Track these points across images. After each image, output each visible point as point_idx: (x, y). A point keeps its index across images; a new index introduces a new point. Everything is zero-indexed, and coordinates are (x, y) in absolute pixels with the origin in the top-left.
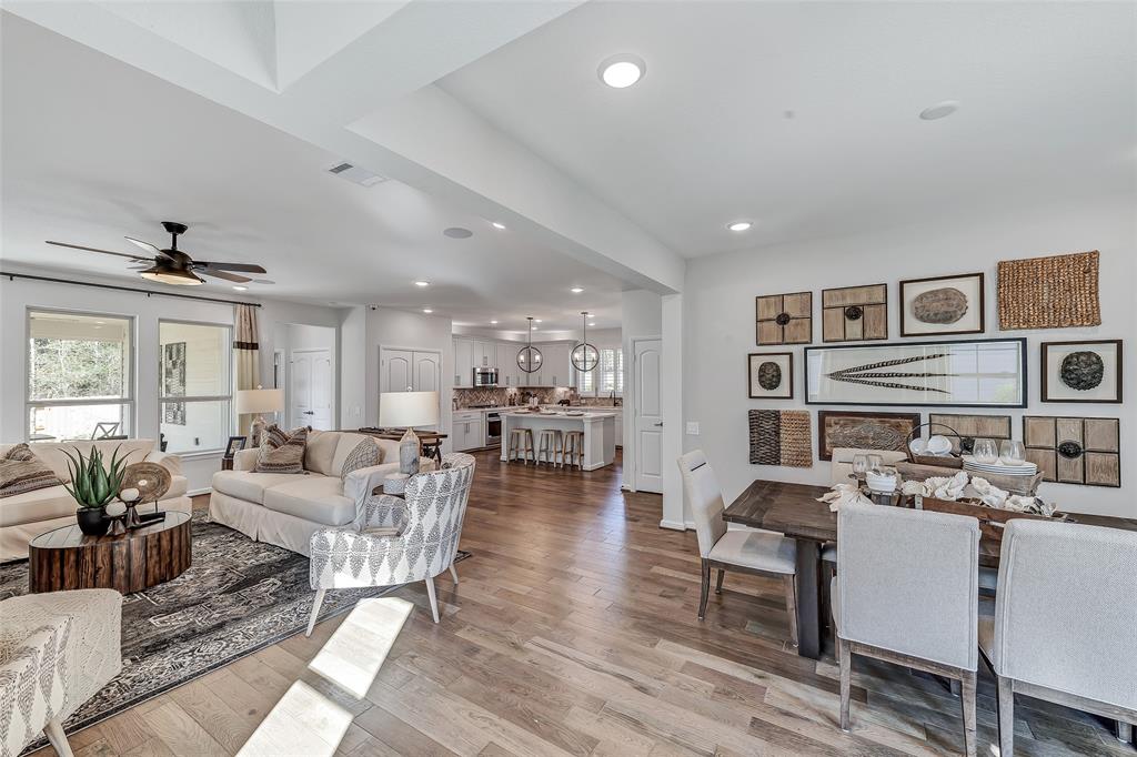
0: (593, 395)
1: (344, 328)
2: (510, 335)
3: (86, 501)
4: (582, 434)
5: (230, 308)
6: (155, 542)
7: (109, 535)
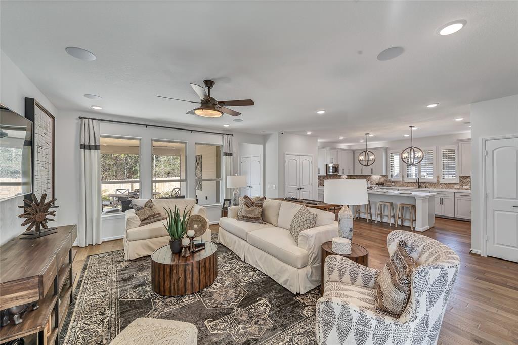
0: (401, 180)
1: (267, 145)
2: (343, 146)
3: (173, 236)
4: (414, 207)
5: (221, 136)
6: (203, 264)
7: (183, 257)
